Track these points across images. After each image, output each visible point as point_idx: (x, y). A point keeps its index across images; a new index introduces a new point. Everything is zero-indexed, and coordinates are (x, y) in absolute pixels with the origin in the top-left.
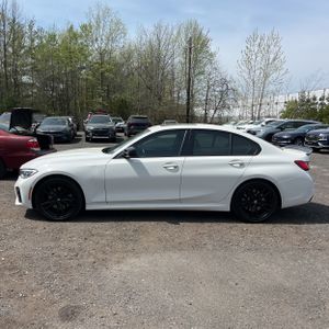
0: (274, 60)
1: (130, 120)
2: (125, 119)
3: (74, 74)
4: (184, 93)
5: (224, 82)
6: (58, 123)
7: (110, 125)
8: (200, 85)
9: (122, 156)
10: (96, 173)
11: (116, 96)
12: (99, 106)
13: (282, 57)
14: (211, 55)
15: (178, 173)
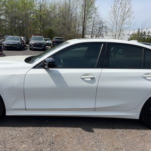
0: (128, 11)
1: (54, 39)
2: (51, 39)
3: (26, 16)
4: (81, 28)
5: (101, 23)
6: (15, 40)
7: (43, 41)
8: (89, 24)
9: (41, 66)
10: (16, 82)
11: (47, 27)
12: (38, 32)
13: (132, 10)
14: (95, 9)
15: (95, 85)
